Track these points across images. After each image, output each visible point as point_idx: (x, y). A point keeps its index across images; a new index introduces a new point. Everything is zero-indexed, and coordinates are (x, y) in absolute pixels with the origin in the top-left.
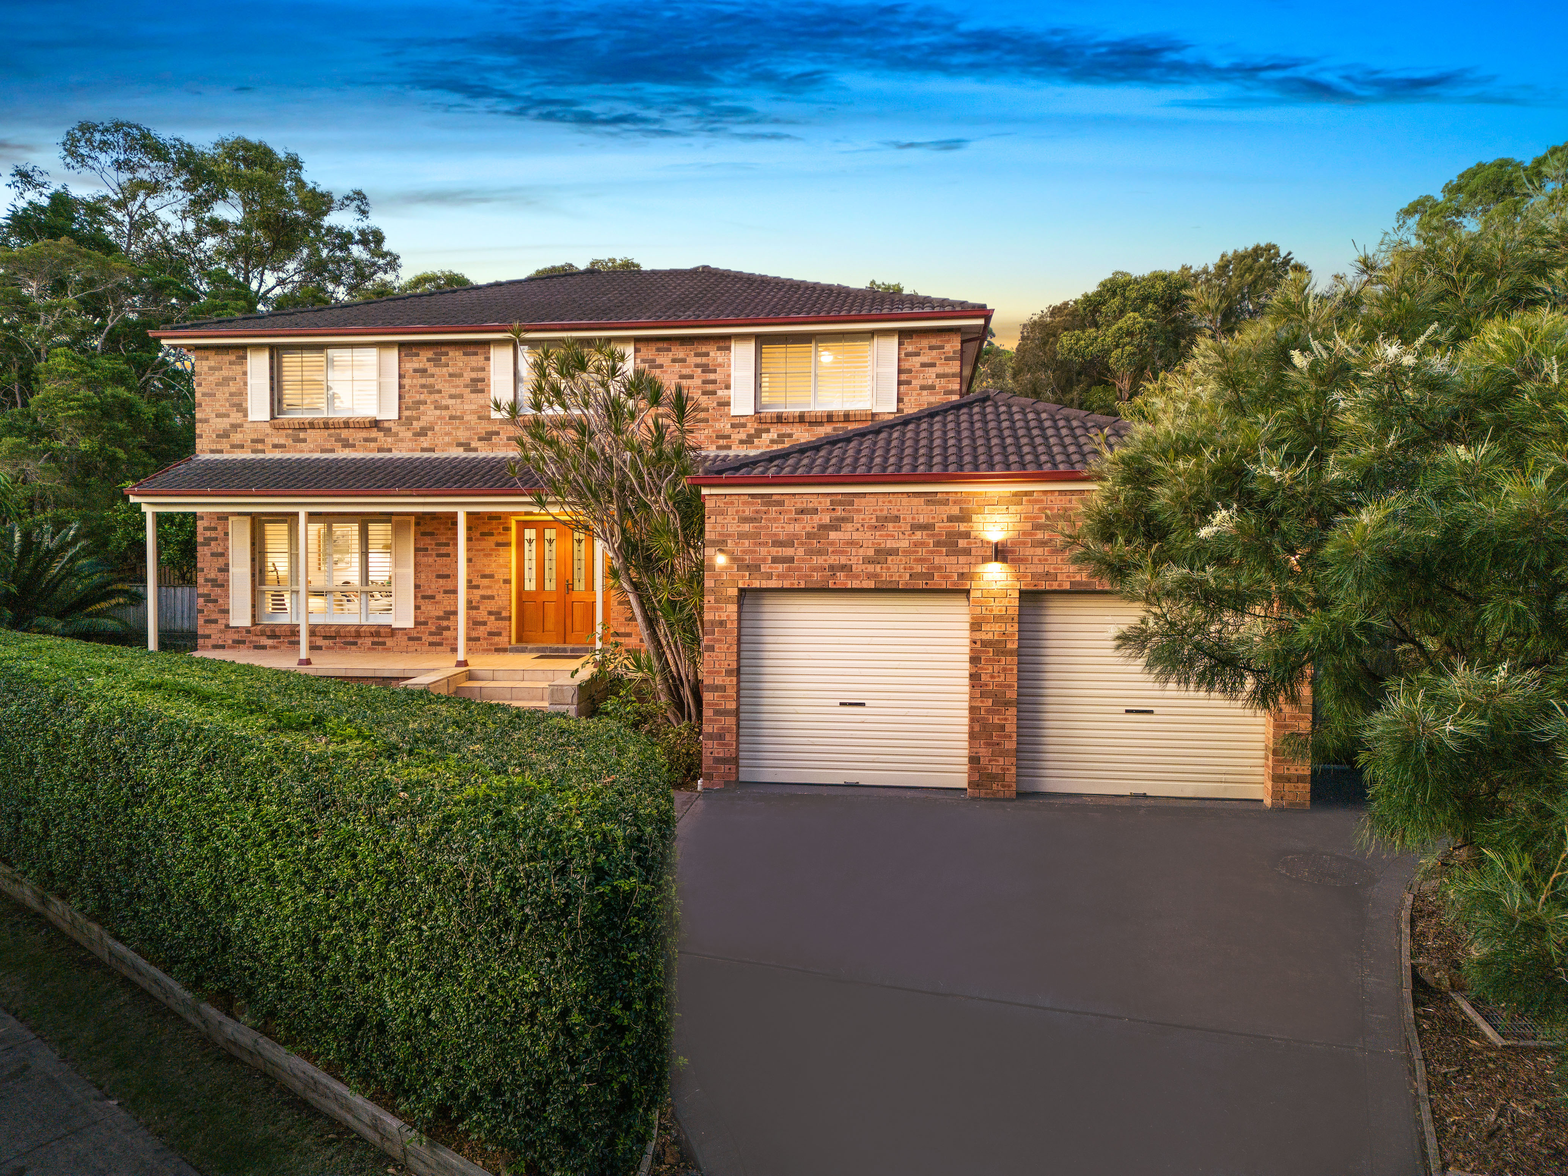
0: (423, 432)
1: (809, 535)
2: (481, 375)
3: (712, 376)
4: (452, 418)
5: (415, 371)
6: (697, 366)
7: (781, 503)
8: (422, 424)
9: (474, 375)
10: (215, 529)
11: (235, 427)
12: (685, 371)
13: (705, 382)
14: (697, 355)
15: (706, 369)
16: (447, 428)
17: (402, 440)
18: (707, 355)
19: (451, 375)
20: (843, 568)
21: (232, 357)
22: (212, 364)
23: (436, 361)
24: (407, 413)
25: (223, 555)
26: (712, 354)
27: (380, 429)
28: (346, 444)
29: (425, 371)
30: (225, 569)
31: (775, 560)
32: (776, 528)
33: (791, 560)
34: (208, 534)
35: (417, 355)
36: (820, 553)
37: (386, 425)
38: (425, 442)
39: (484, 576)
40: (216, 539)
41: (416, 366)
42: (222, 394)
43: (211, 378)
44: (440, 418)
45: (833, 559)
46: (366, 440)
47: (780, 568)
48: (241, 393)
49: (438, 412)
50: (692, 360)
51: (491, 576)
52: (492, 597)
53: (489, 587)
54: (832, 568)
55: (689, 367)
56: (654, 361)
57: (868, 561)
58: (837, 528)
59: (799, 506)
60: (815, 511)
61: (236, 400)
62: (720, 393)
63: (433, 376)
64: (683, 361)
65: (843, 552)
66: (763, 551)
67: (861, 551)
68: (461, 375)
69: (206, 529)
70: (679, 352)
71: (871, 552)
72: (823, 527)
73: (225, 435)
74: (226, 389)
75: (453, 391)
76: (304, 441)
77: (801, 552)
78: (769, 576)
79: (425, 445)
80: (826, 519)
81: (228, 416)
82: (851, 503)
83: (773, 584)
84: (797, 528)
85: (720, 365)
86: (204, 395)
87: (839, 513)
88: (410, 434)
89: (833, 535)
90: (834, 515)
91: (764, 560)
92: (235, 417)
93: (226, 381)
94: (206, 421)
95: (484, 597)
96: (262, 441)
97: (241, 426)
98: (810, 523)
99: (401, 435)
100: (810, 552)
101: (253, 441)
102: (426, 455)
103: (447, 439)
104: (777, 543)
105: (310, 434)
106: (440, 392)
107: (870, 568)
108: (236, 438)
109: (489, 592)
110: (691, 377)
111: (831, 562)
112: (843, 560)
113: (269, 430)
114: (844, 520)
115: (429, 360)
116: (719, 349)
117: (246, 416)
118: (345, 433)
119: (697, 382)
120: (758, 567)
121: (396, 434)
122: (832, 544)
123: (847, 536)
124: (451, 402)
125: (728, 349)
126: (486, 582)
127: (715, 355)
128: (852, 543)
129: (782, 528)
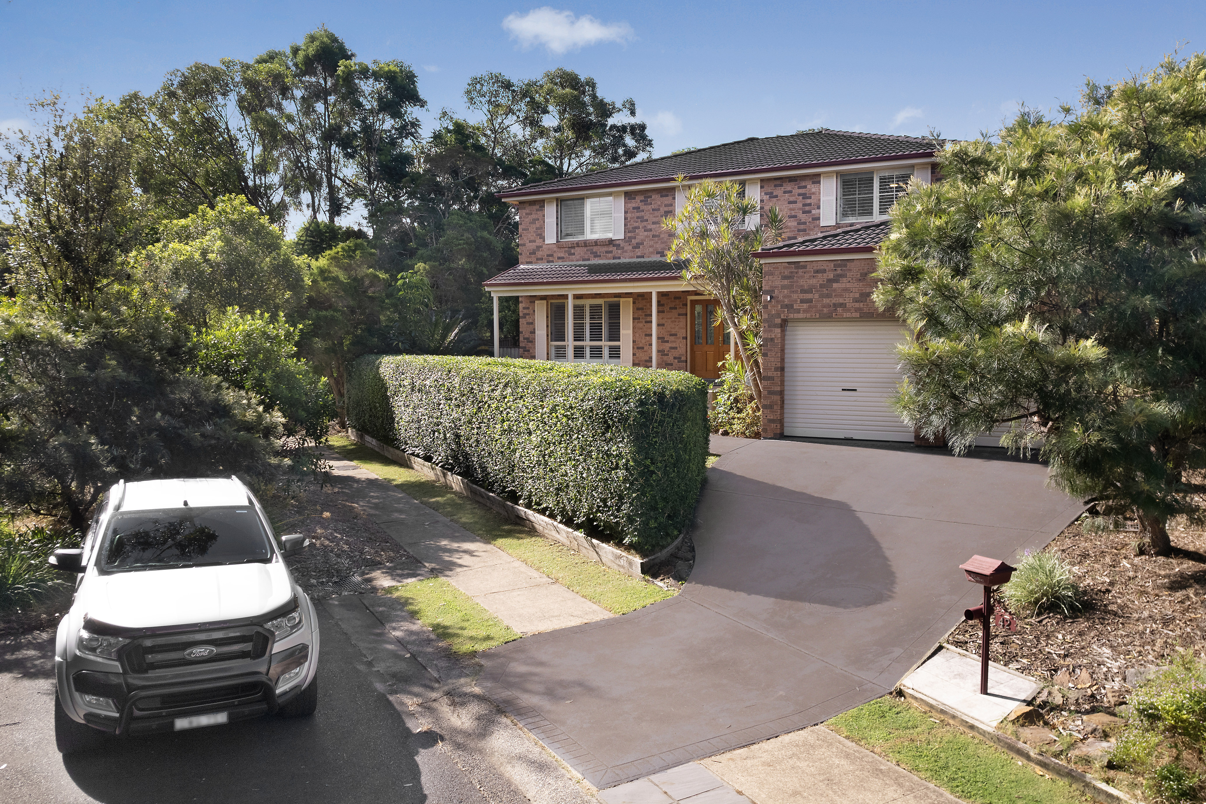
0: (637, 246)
1: (821, 286)
2: (670, 208)
3: (808, 201)
4: (654, 236)
5: (634, 208)
6: (799, 195)
7: (805, 267)
8: (637, 241)
9: (666, 209)
10: (528, 308)
11: (539, 248)
12: (792, 199)
13: (804, 205)
14: (799, 188)
15: (805, 196)
16: (651, 243)
17: (626, 252)
18: (805, 187)
19: (653, 210)
20: (842, 305)
21: (537, 207)
22: (528, 211)
23: (644, 202)
24: (629, 235)
25: (532, 323)
26: (808, 187)
27: (614, 246)
28: (596, 256)
29: (639, 208)
30: (533, 332)
31: (802, 301)
32: (802, 282)
33: (810, 301)
34: (525, 311)
35: (635, 199)
36: (828, 296)
37: (617, 242)
38: (639, 252)
39: (671, 335)
40: (529, 314)
41: (634, 205)
42: (533, 228)
43: (527, 220)
44: (647, 236)
45: (835, 300)
46: (607, 252)
47: (805, 306)
48: (542, 228)
49: (646, 233)
50: (796, 191)
51: (675, 335)
52: (676, 348)
53: (675, 342)
54: (834, 305)
55: (794, 196)
56: (772, 193)
57: (856, 301)
58: (837, 281)
59: (815, 268)
60: (824, 271)
61: (539, 232)
62: (813, 212)
63: (643, 211)
64: (790, 192)
65: (841, 296)
66: (795, 296)
67: (851, 295)
68: (659, 210)
69: (524, 308)
70: (788, 187)
71: (857, 295)
72: (830, 281)
73: (533, 253)
74: (534, 226)
75: (655, 220)
76: (574, 254)
77: (817, 296)
78: (798, 311)
79: (639, 254)
80: (831, 276)
81: (534, 241)
82: (845, 266)
83: (801, 316)
84: (813, 281)
85: (814, 193)
86: (523, 230)
87: (839, 272)
88: (631, 247)
89: (835, 285)
90: (835, 273)
91: (796, 301)
92: (539, 242)
93: (534, 221)
94: (524, 245)
95: (671, 348)
96: (552, 255)
97: (541, 247)
98: (821, 278)
99: (625, 248)
100: (822, 296)
101: (548, 256)
102: (639, 260)
103: (651, 250)
104: (803, 291)
105: (578, 251)
106: (647, 220)
107: (857, 305)
108: (539, 254)
109: (674, 345)
110: (795, 202)
111: (834, 301)
112: (841, 301)
113: (555, 249)
114: (841, 276)
115: (641, 201)
116: (814, 183)
117: (544, 241)
118: (595, 249)
119: (799, 205)
120: (792, 306)
121: (623, 248)
122: (835, 290)
123: (844, 286)
124: (653, 226)
125: (819, 182)
126: (672, 338)
127: (811, 187)
128: (846, 290)
129: (806, 281)
